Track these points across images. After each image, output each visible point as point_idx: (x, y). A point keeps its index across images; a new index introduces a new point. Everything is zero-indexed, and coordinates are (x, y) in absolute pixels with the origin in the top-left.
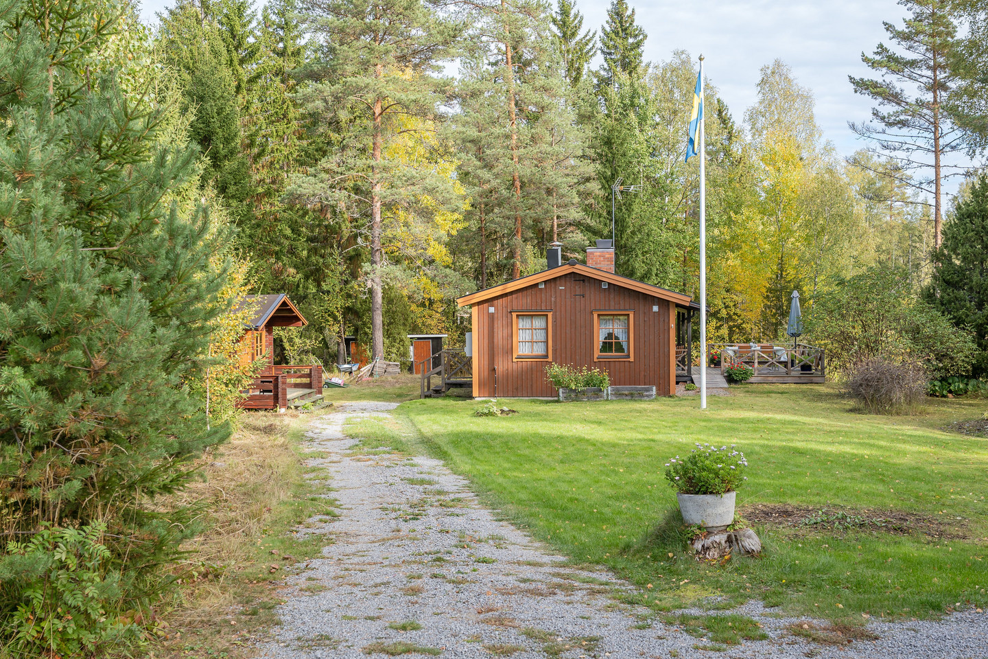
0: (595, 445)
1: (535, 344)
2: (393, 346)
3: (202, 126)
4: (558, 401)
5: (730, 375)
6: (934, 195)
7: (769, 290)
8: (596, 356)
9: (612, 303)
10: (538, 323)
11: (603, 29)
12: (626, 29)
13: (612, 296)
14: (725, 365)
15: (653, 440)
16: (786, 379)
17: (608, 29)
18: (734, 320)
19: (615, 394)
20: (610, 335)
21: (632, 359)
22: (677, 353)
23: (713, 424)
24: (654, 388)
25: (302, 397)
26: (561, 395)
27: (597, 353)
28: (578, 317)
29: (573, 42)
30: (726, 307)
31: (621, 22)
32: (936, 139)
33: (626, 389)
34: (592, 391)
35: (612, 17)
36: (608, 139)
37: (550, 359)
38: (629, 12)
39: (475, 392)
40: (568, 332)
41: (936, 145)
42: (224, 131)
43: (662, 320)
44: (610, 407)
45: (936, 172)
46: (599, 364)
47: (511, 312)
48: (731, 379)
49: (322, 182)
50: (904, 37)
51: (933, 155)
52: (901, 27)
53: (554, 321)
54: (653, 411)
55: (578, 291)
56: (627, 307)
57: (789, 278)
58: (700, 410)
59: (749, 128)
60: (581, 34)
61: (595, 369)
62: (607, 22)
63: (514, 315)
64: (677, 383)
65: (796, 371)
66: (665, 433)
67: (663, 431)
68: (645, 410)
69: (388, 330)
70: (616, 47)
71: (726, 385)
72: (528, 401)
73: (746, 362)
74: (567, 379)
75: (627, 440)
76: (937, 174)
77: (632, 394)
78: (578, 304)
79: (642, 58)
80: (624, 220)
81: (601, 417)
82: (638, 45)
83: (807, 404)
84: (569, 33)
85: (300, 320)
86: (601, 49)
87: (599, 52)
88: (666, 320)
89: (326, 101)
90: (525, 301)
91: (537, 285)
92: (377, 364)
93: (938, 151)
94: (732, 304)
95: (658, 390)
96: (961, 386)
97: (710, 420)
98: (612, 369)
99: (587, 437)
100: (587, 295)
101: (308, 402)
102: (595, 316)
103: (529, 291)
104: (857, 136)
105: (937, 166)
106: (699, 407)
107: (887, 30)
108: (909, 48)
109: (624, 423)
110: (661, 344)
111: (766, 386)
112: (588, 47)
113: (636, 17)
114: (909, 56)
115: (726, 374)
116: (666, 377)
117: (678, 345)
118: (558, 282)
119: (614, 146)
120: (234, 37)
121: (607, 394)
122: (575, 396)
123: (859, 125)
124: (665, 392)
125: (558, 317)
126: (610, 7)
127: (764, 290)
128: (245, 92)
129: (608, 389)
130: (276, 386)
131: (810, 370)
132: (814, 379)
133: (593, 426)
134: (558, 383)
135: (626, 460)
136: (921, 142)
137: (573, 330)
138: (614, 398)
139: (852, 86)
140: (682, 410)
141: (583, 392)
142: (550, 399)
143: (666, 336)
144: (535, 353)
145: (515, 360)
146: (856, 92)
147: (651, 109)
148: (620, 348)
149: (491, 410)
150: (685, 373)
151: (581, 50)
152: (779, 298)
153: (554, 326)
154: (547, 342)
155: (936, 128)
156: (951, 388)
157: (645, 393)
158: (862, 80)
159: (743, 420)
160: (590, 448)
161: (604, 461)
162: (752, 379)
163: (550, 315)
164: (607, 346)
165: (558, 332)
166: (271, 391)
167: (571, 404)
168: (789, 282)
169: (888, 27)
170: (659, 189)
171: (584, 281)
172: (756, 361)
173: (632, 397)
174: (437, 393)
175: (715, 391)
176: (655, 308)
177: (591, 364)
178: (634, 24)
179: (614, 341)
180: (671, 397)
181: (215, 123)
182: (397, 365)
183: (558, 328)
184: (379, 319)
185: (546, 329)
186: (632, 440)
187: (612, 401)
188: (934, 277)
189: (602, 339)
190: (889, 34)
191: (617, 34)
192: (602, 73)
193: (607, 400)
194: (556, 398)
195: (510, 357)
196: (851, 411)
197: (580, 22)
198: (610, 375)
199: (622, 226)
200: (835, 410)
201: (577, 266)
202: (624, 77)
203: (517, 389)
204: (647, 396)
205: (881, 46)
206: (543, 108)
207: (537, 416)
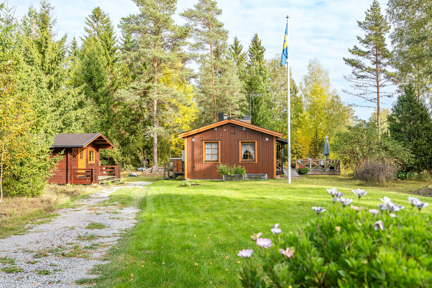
0: (230, 201)
1: (213, 155)
2: (163, 161)
3: (89, 74)
4: (222, 181)
5: (300, 171)
6: (377, 104)
7: (312, 143)
8: (240, 161)
9: (248, 137)
10: (214, 146)
11: (250, 47)
12: (258, 47)
13: (247, 134)
14: (297, 167)
15: (263, 198)
16: (324, 173)
17: (251, 47)
18: (298, 154)
19: (249, 177)
20: (247, 152)
21: (256, 162)
22: (277, 162)
23: (295, 190)
24: (266, 175)
25: (108, 179)
26: (223, 178)
27: (241, 159)
28: (232, 143)
29: (239, 55)
30: (296, 149)
31: (256, 44)
32: (378, 82)
33: (253, 175)
34: (238, 176)
35: (252, 42)
36: (250, 83)
37: (220, 162)
38: (259, 41)
39: (186, 177)
40: (228, 150)
41: (378, 84)
42: (98, 77)
43: (270, 144)
44: (245, 183)
45: (378, 94)
46: (241, 164)
47: (202, 141)
48: (300, 173)
49: (131, 92)
50: (365, 42)
51: (376, 88)
52: (364, 38)
53: (221, 145)
54: (265, 185)
55: (232, 131)
56: (254, 139)
57: (319, 138)
58: (288, 184)
59: (304, 82)
60: (242, 52)
61: (239, 166)
62: (251, 44)
63: (204, 142)
64: (277, 174)
65: (328, 170)
66: (270, 195)
67: (269, 193)
68: (261, 184)
69: (161, 155)
70: (254, 54)
71: (298, 175)
72: (209, 181)
73: (306, 166)
74: (226, 170)
75: (249, 198)
76: (378, 95)
77: (256, 177)
78: (232, 137)
79: (264, 57)
80: (256, 113)
81: (239, 187)
82: (262, 53)
83: (336, 182)
84: (238, 52)
85: (111, 146)
86: (249, 54)
87: (248, 56)
88: (272, 144)
89: (132, 59)
90: (207, 136)
91: (214, 128)
92: (154, 168)
93: (378, 87)
94: (298, 148)
95: (268, 175)
96: (403, 175)
97: (294, 189)
98: (247, 167)
99: (227, 196)
100: (236, 134)
101: (109, 182)
102: (240, 143)
103: (210, 132)
104: (347, 81)
105: (378, 92)
106: (288, 182)
107: (358, 39)
108: (367, 47)
109: (249, 190)
110: (270, 155)
111: (316, 176)
112: (245, 57)
113: (262, 43)
114: (366, 50)
115: (298, 171)
116: (272, 170)
117: (277, 158)
118: (223, 127)
119: (253, 86)
120: (107, 45)
121: (245, 178)
122: (230, 178)
123: (347, 77)
124: (271, 177)
125: (223, 143)
126: (252, 39)
127: (310, 143)
128: (111, 65)
129: (245, 175)
130: (92, 174)
131: (334, 169)
132: (336, 173)
133: (233, 191)
134: (222, 172)
135: (245, 210)
136: (372, 83)
137: (230, 149)
138: (248, 179)
139: (344, 62)
140: (280, 184)
141: (234, 177)
142: (220, 180)
143: (272, 152)
144: (213, 159)
145: (204, 163)
146: (346, 64)
147: (267, 75)
148: (251, 156)
149: (186, 184)
150: (280, 170)
151: (242, 58)
152: (315, 146)
153: (221, 147)
154: (218, 155)
155: (377, 78)
156: (399, 176)
157: (262, 177)
158: (348, 59)
159: (310, 189)
160: (227, 202)
161: (232, 211)
162: (309, 173)
163: (220, 142)
164: (245, 157)
165: (223, 150)
166: (90, 176)
167: (228, 182)
168: (319, 139)
169: (359, 38)
170: (270, 105)
171: (235, 127)
172: (311, 166)
173: (256, 179)
174: (171, 178)
175: (293, 177)
176: (267, 139)
177: (238, 164)
178: (261, 45)
179: (248, 154)
180: (274, 179)
181: (95, 73)
182: (162, 168)
183: (223, 148)
184: (156, 150)
185: (218, 149)
186: (252, 198)
187: (247, 181)
188: (388, 128)
189: (243, 153)
190: (359, 41)
191: (254, 48)
192: (249, 63)
193: (245, 180)
194: (222, 180)
195: (202, 161)
196: (358, 185)
197: (242, 48)
198: (246, 169)
199: (256, 116)
200: (351, 185)
201: (232, 120)
202: (257, 63)
203: (205, 175)
204: (263, 178)
205: (355, 47)
206: (225, 70)
207: (209, 187)
